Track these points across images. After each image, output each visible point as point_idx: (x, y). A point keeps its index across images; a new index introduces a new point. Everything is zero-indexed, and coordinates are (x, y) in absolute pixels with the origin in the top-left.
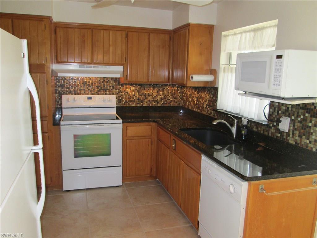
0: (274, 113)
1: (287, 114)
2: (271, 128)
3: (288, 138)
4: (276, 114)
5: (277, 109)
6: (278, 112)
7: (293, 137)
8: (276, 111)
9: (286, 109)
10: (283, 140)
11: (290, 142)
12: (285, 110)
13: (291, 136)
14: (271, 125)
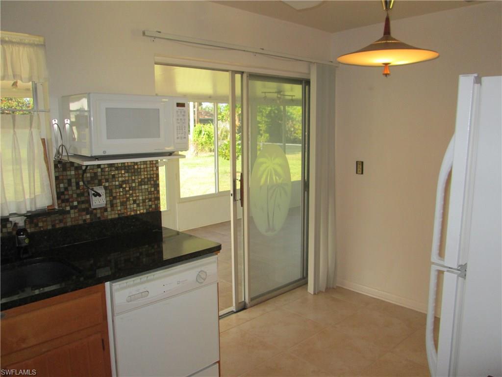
0: (70, 188)
1: (96, 181)
2: (69, 212)
3: (106, 214)
4: (74, 188)
5: (73, 180)
6: (77, 184)
7: (112, 210)
8: (74, 184)
9: (93, 175)
10: (97, 220)
11: (110, 217)
12: (91, 177)
13: (109, 209)
14: (68, 208)
